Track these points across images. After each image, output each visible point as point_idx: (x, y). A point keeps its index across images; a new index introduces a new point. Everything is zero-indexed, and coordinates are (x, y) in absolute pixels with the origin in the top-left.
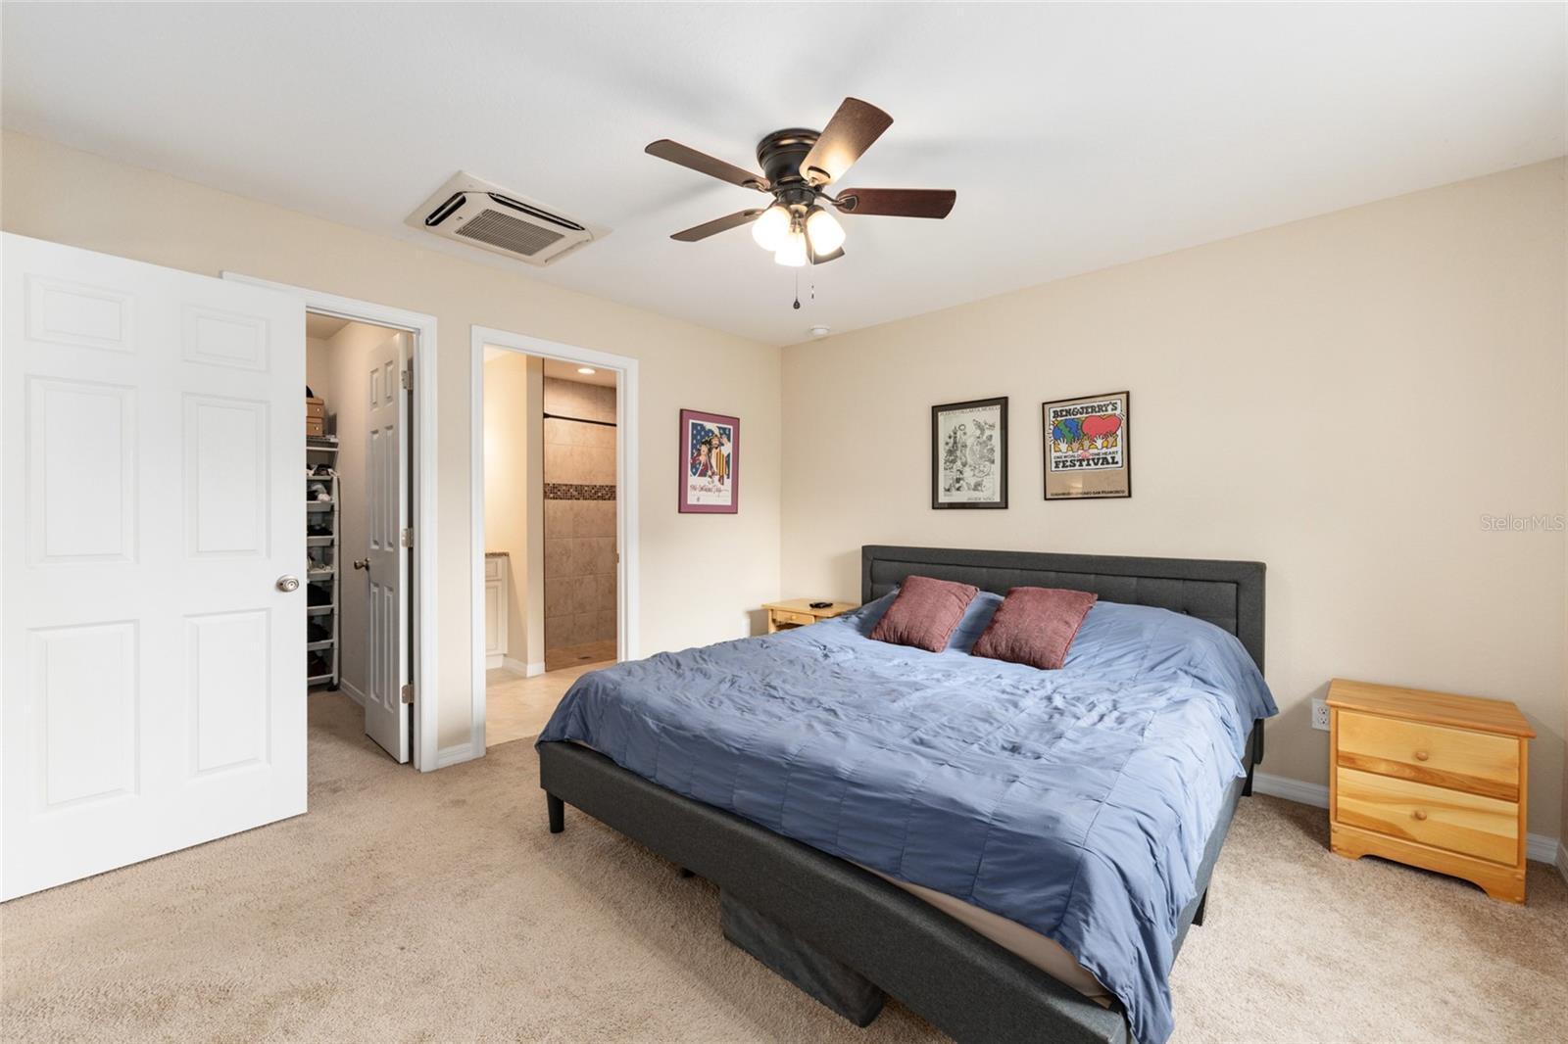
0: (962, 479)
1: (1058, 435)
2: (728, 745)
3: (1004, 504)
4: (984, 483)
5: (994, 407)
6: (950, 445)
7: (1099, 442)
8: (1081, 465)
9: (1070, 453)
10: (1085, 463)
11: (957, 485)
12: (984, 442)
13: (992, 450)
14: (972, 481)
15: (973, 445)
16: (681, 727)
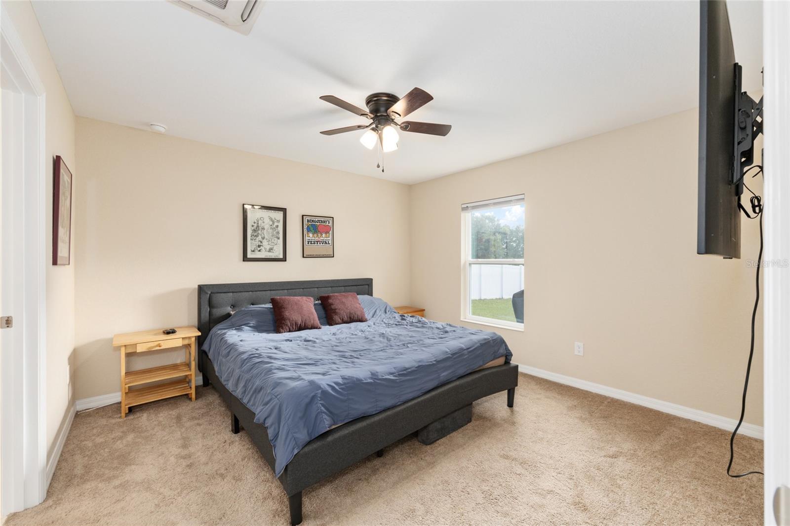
0: (262, 246)
1: (309, 230)
2: (431, 362)
3: (284, 259)
4: (274, 249)
5: (280, 212)
6: (255, 227)
7: (324, 235)
8: (317, 244)
9: (313, 238)
10: (319, 243)
11: (259, 249)
12: (274, 228)
13: (278, 233)
14: (268, 247)
15: (268, 229)
16: (406, 369)
